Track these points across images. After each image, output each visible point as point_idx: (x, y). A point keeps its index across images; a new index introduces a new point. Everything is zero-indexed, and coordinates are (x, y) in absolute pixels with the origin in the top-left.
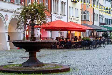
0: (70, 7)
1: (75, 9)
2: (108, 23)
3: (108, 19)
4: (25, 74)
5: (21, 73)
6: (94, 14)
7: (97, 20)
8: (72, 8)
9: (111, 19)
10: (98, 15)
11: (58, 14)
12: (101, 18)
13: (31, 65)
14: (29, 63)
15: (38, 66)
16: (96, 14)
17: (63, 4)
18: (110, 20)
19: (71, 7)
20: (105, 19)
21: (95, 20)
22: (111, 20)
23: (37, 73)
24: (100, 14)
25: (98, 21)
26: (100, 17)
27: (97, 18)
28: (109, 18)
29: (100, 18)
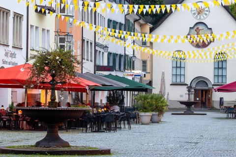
0: (32, 26)
1: (43, 30)
2: (117, 67)
3: (117, 55)
4: (54, 155)
5: (46, 154)
6: (83, 40)
7: (89, 59)
8: (37, 28)
9: (124, 54)
10: (91, 43)
11: (9, 46)
12: (100, 52)
13: (54, 145)
14: (50, 142)
15: (63, 147)
16: (87, 42)
17: (19, 18)
18: (121, 56)
19: (35, 28)
20: (110, 54)
21: (86, 58)
22: (123, 57)
23: (70, 155)
24: (97, 41)
25: (91, 61)
26: (97, 48)
27: (89, 51)
28: (119, 53)
29: (96, 51)
